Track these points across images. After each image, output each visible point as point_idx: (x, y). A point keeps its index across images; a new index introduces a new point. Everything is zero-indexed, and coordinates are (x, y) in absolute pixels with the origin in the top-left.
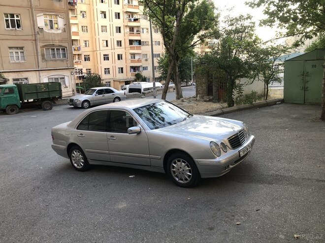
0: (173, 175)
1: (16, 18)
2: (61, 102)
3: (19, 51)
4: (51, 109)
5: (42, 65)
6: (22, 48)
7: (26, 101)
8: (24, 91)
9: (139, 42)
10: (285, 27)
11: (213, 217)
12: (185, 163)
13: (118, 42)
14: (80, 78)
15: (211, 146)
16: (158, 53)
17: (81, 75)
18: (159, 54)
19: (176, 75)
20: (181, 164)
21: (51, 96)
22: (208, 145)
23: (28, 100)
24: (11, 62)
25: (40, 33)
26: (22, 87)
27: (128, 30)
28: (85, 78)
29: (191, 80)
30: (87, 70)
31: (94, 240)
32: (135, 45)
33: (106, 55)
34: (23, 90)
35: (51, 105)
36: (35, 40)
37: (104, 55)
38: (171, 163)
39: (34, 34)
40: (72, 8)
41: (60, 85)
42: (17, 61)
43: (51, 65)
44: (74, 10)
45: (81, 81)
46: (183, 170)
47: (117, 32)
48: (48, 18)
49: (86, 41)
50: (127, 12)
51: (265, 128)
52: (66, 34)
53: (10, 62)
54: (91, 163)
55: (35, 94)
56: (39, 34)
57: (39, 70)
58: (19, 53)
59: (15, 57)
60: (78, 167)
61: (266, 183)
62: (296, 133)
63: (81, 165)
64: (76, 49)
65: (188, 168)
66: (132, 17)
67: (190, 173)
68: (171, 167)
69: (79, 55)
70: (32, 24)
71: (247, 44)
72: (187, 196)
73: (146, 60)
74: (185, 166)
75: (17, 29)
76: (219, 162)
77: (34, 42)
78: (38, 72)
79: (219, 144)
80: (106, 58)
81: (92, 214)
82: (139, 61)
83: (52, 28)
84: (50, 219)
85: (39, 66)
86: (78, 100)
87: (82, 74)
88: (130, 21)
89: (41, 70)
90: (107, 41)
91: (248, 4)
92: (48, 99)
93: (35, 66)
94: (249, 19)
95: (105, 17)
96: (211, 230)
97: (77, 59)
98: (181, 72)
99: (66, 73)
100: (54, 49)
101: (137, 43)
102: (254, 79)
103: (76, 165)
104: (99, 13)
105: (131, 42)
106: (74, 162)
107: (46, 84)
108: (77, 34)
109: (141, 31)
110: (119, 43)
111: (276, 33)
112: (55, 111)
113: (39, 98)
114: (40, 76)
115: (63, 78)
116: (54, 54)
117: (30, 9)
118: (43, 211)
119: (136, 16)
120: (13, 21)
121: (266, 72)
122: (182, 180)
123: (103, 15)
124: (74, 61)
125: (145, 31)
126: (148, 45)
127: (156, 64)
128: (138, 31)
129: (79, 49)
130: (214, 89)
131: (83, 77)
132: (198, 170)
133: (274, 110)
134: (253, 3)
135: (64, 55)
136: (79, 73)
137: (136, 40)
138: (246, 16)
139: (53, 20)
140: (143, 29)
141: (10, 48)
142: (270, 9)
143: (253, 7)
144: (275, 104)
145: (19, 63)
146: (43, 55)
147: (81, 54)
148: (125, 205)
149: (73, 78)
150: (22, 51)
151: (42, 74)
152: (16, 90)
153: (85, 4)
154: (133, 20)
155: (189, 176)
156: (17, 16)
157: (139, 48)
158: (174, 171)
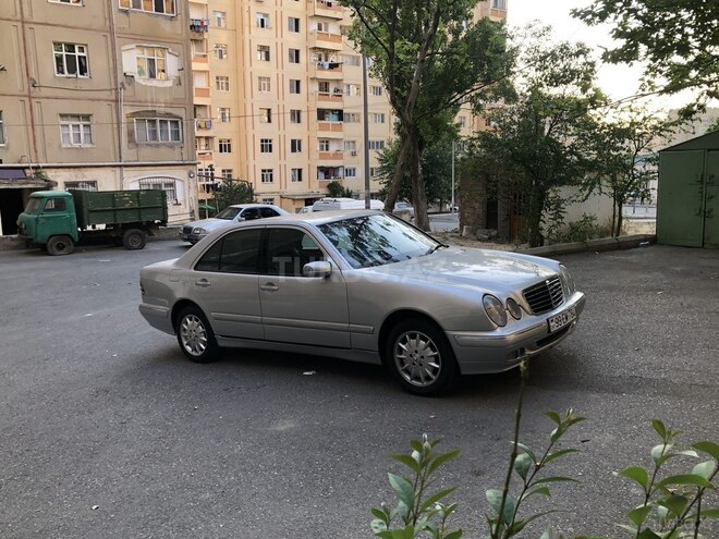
0: (400, 369)
1: (77, 53)
2: (164, 235)
3: (81, 123)
4: (142, 247)
5: (128, 155)
6: (87, 117)
7: (89, 228)
8: (88, 205)
9: (340, 114)
10: (661, 72)
11: (483, 451)
12: (425, 340)
13: (293, 112)
14: (208, 188)
15: (485, 304)
16: (379, 139)
17: (210, 182)
18: (382, 142)
19: (416, 182)
20: (418, 343)
21: (144, 220)
22: (478, 301)
23: (94, 227)
24: (64, 146)
25: (126, 85)
26: (84, 197)
27: (315, 87)
28: (219, 190)
29: (450, 199)
30: (223, 171)
31: (219, 487)
32: (331, 120)
33: (266, 141)
34: (84, 204)
35: (143, 238)
36: (117, 101)
37: (262, 141)
38: (394, 342)
39: (113, 87)
40: (197, 36)
41: (163, 195)
42: (77, 145)
43: (147, 155)
44: (201, 41)
45: (210, 196)
46: (422, 357)
47: (291, 92)
48: (146, 55)
49: (223, 109)
50: (315, 48)
51: (611, 289)
52: (181, 89)
53: (60, 145)
54: (222, 343)
55: (110, 214)
56: (125, 89)
57: (120, 166)
58: (81, 127)
59: (71, 135)
60: (194, 353)
61: (607, 391)
62: (682, 299)
63: (201, 349)
64: (203, 126)
65: (431, 353)
66: (326, 60)
67: (437, 363)
68: (396, 350)
69: (207, 138)
70: (111, 66)
71: (575, 106)
72: (429, 412)
73: (354, 154)
74: (426, 348)
75: (79, 76)
76: (502, 338)
77: (113, 104)
78: (118, 169)
79: (504, 300)
80: (267, 146)
81: (218, 440)
82: (338, 155)
83: (152, 76)
84: (128, 447)
85: (120, 157)
86: (201, 229)
87: (212, 180)
88: (321, 67)
89: (126, 166)
90: (269, 110)
91: (578, 14)
92: (138, 225)
93: (112, 156)
94: (581, 56)
95: (268, 59)
96: (478, 475)
97: (203, 148)
98: (429, 181)
99: (179, 174)
100: (154, 122)
101: (335, 117)
102: (591, 191)
103: (189, 349)
104: (255, 48)
105: (322, 114)
106: (185, 343)
107: (135, 194)
108: (205, 92)
109: (345, 90)
110: (296, 116)
111: (641, 82)
112: (150, 252)
113: (120, 222)
114: (122, 178)
115: (172, 185)
116: (154, 133)
117: (109, 35)
118: (114, 432)
119: (333, 59)
120: (71, 59)
121: (619, 177)
122: (418, 379)
123: (263, 53)
124: (198, 152)
125: (353, 90)
126: (359, 121)
127: (374, 163)
128: (337, 90)
129: (208, 126)
130: (501, 215)
131: (214, 187)
132: (454, 356)
133: (634, 257)
134: (590, 12)
135: (176, 135)
136: (207, 177)
137: (333, 111)
138: (574, 48)
139: (156, 58)
140: (349, 86)
141: (63, 116)
142: (627, 28)
143: (589, 22)
144: (637, 246)
145: (81, 148)
146: (131, 134)
147: (212, 138)
148: (292, 426)
149: (192, 186)
150: (87, 123)
151: (127, 173)
152: (71, 203)
153: (225, 29)
154: (327, 67)
155: (435, 370)
156: (81, 49)
157: (338, 128)
158: (401, 359)
